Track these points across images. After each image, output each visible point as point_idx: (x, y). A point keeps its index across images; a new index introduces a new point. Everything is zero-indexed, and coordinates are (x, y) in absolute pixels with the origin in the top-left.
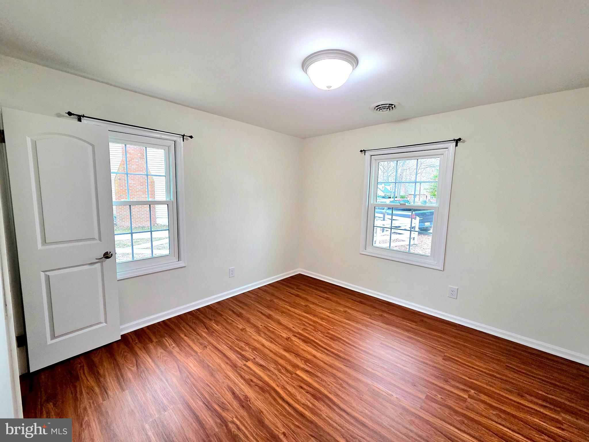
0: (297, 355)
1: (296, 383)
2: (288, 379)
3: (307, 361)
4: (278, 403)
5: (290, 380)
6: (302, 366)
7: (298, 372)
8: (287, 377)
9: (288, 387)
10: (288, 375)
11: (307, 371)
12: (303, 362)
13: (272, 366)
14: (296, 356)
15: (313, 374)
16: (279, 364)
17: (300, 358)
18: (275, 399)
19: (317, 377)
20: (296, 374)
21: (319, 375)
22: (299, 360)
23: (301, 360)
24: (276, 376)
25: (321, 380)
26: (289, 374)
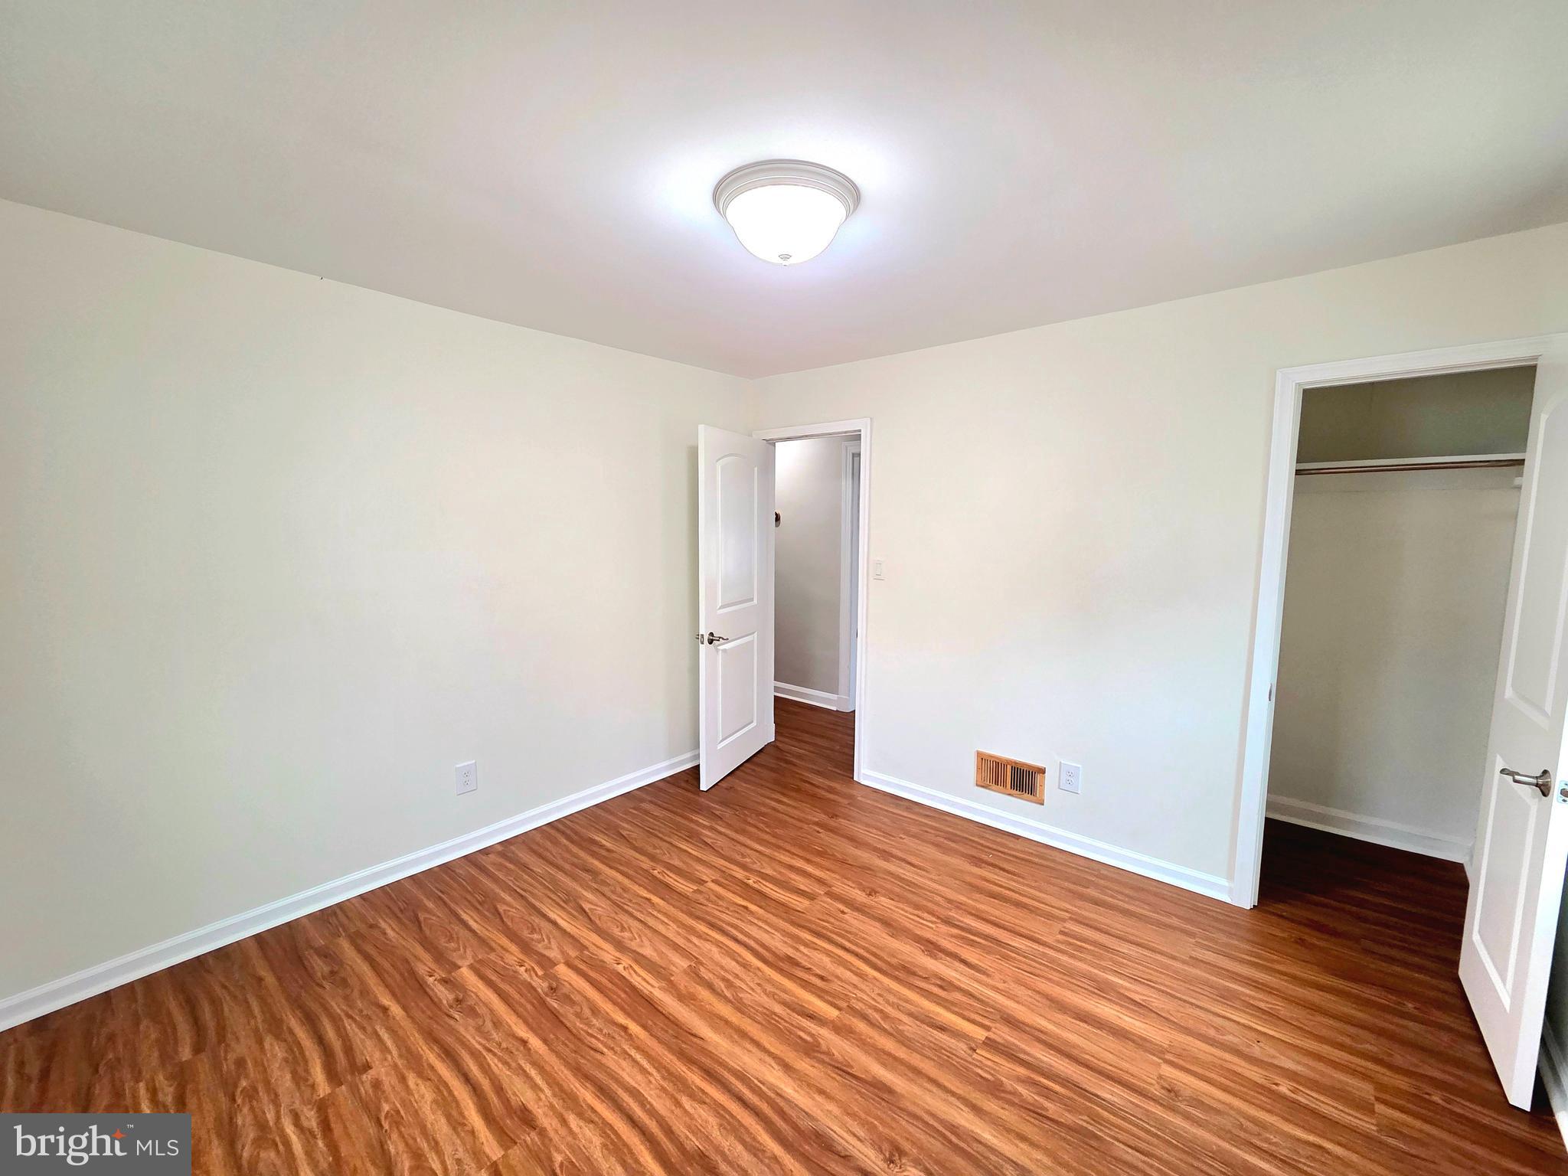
0: (843, 1070)
1: (836, 986)
2: (856, 995)
3: (811, 1049)
4: (864, 948)
5: (850, 992)
6: (824, 1033)
7: (833, 1013)
8: (859, 1000)
9: (855, 979)
10: (859, 1006)
11: (811, 1017)
12: (824, 1047)
13: (908, 1027)
14: (845, 1066)
15: (793, 1010)
16: (891, 1034)
17: (832, 1060)
18: (875, 955)
19: (785, 1004)
20: (839, 1009)
21: (778, 1009)
22: (835, 1053)
23: (828, 1053)
24: (888, 1002)
25: (776, 996)
26: (857, 1007)
